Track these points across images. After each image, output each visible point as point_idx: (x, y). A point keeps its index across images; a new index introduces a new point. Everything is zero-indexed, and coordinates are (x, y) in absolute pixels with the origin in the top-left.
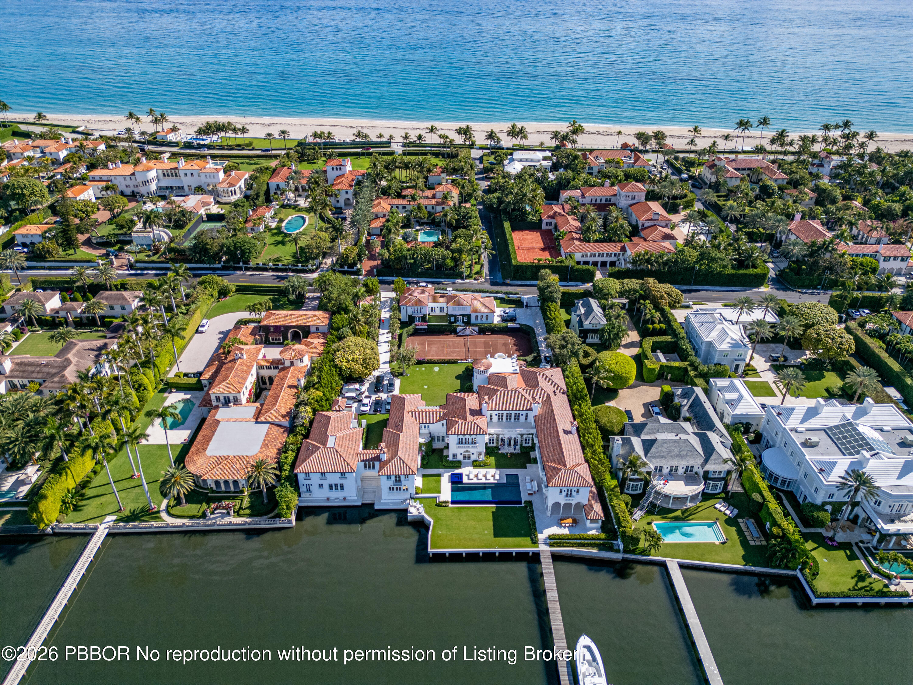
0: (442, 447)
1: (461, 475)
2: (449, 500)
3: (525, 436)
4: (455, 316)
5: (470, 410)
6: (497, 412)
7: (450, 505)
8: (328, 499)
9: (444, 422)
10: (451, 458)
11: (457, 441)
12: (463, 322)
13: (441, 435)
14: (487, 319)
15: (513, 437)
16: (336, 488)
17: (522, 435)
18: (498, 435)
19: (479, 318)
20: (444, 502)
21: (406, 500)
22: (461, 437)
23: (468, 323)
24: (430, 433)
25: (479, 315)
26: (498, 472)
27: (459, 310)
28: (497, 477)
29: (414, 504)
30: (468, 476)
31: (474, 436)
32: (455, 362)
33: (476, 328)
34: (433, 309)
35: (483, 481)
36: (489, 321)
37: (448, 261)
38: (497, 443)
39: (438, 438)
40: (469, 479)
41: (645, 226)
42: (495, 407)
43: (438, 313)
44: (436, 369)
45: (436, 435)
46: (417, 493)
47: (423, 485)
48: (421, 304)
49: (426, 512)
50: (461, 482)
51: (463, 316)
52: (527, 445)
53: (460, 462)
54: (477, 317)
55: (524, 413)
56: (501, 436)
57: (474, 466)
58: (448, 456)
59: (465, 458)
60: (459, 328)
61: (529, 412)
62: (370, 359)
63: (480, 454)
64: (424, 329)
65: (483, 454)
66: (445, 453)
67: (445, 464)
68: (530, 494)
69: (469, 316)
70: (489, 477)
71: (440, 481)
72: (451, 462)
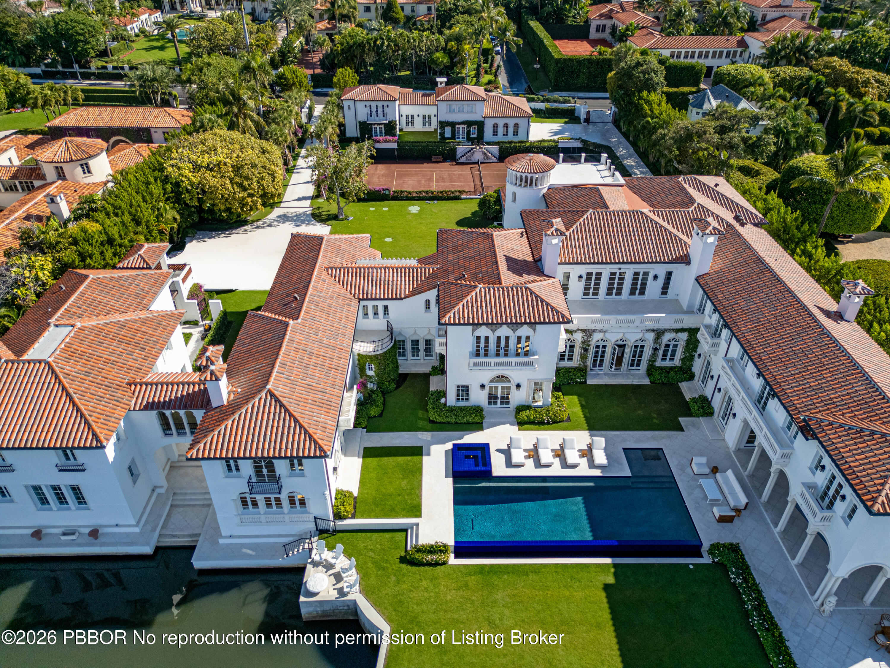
0: (427, 369)
1: (484, 448)
2: (451, 542)
3: (667, 337)
4: (452, 125)
5: (508, 259)
6: (583, 270)
7: (452, 560)
8: (37, 534)
9: (432, 295)
10: (451, 399)
11: (470, 347)
12: (469, 139)
13: (422, 335)
14: (516, 133)
15: (632, 338)
16: (62, 500)
17: (659, 333)
18: (588, 333)
19: (501, 130)
20: (432, 550)
21: (300, 540)
22: (483, 331)
23: (479, 140)
24: (391, 330)
25: (501, 123)
26: (600, 441)
27: (461, 111)
28: (600, 458)
29: (327, 555)
30: (507, 453)
31: (524, 331)
32: (455, 197)
33: (495, 149)
34: (410, 120)
35: (556, 470)
36: (521, 137)
37: (439, 55)
38: (583, 357)
39: (415, 343)
40: (509, 464)
41: (768, 18)
42: (578, 255)
43: (418, 126)
44: (414, 208)
45: (409, 335)
46: (338, 516)
47: (362, 483)
48: (384, 97)
49: (366, 591)
50: (487, 474)
51: (469, 124)
52: (668, 363)
53: (478, 410)
54: (495, 126)
55: (661, 270)
56: (597, 337)
57: (521, 424)
58: (443, 394)
59: (492, 399)
60: (461, 149)
61: (678, 270)
62: (254, 166)
63: (538, 387)
64: (392, 150)
65: (548, 388)
66: (434, 384)
67: (433, 415)
68: (723, 519)
69: (480, 125)
70: (572, 456)
71: (418, 471)
72: (452, 410)
